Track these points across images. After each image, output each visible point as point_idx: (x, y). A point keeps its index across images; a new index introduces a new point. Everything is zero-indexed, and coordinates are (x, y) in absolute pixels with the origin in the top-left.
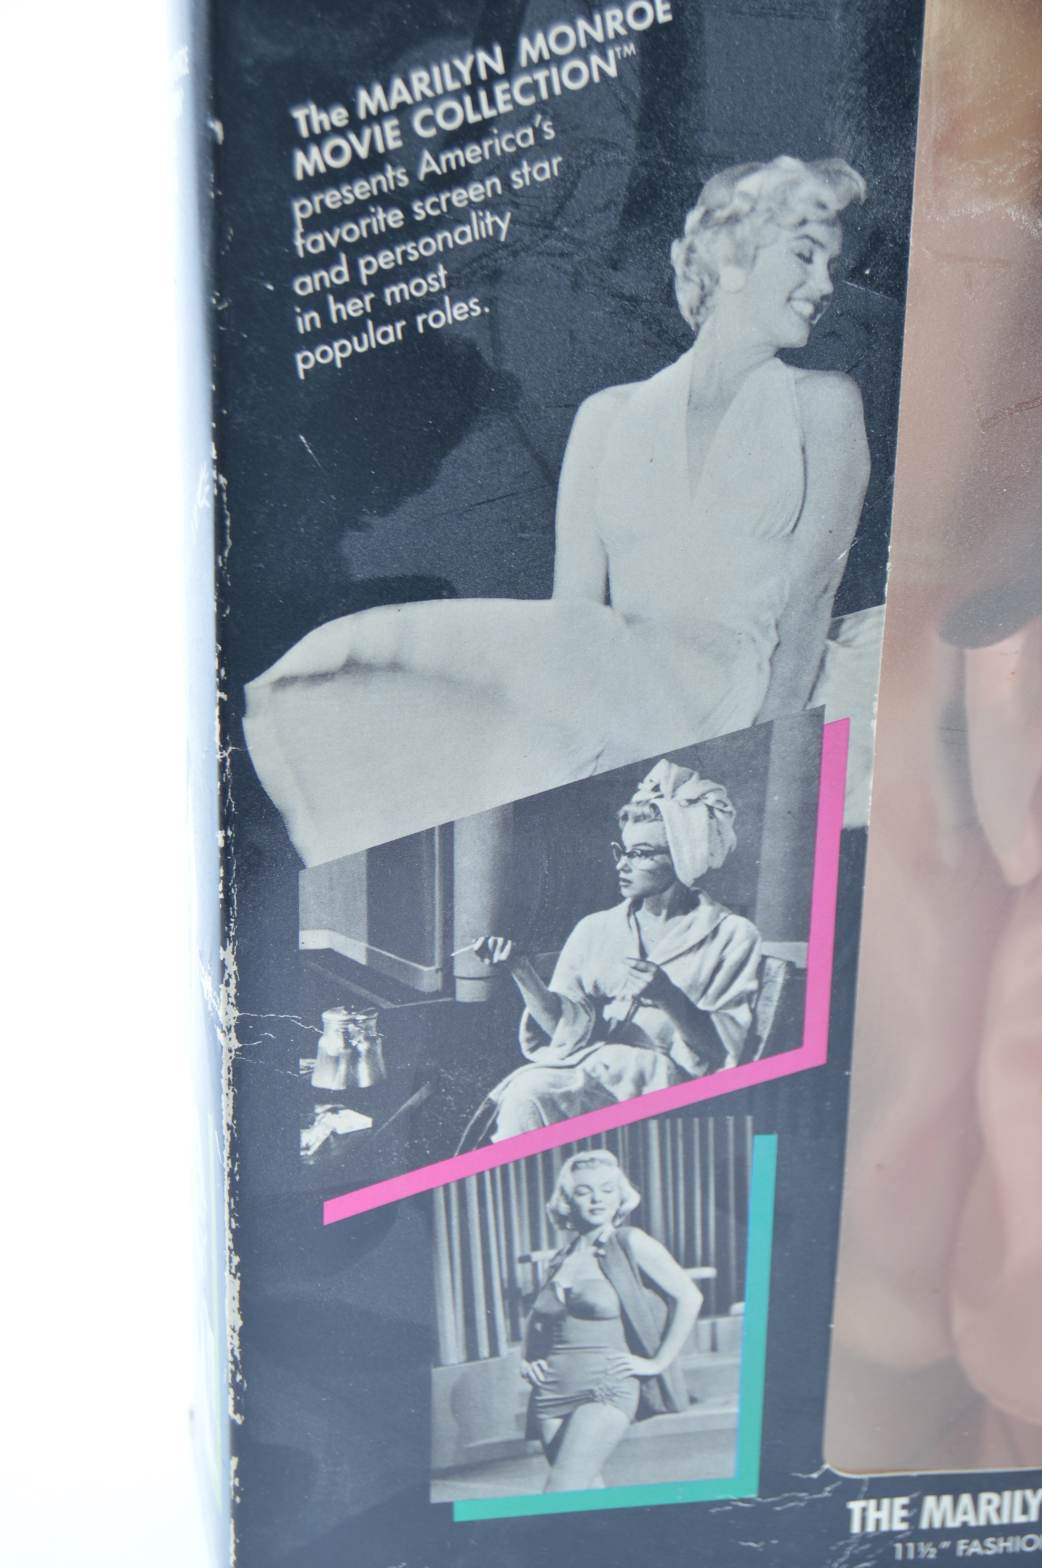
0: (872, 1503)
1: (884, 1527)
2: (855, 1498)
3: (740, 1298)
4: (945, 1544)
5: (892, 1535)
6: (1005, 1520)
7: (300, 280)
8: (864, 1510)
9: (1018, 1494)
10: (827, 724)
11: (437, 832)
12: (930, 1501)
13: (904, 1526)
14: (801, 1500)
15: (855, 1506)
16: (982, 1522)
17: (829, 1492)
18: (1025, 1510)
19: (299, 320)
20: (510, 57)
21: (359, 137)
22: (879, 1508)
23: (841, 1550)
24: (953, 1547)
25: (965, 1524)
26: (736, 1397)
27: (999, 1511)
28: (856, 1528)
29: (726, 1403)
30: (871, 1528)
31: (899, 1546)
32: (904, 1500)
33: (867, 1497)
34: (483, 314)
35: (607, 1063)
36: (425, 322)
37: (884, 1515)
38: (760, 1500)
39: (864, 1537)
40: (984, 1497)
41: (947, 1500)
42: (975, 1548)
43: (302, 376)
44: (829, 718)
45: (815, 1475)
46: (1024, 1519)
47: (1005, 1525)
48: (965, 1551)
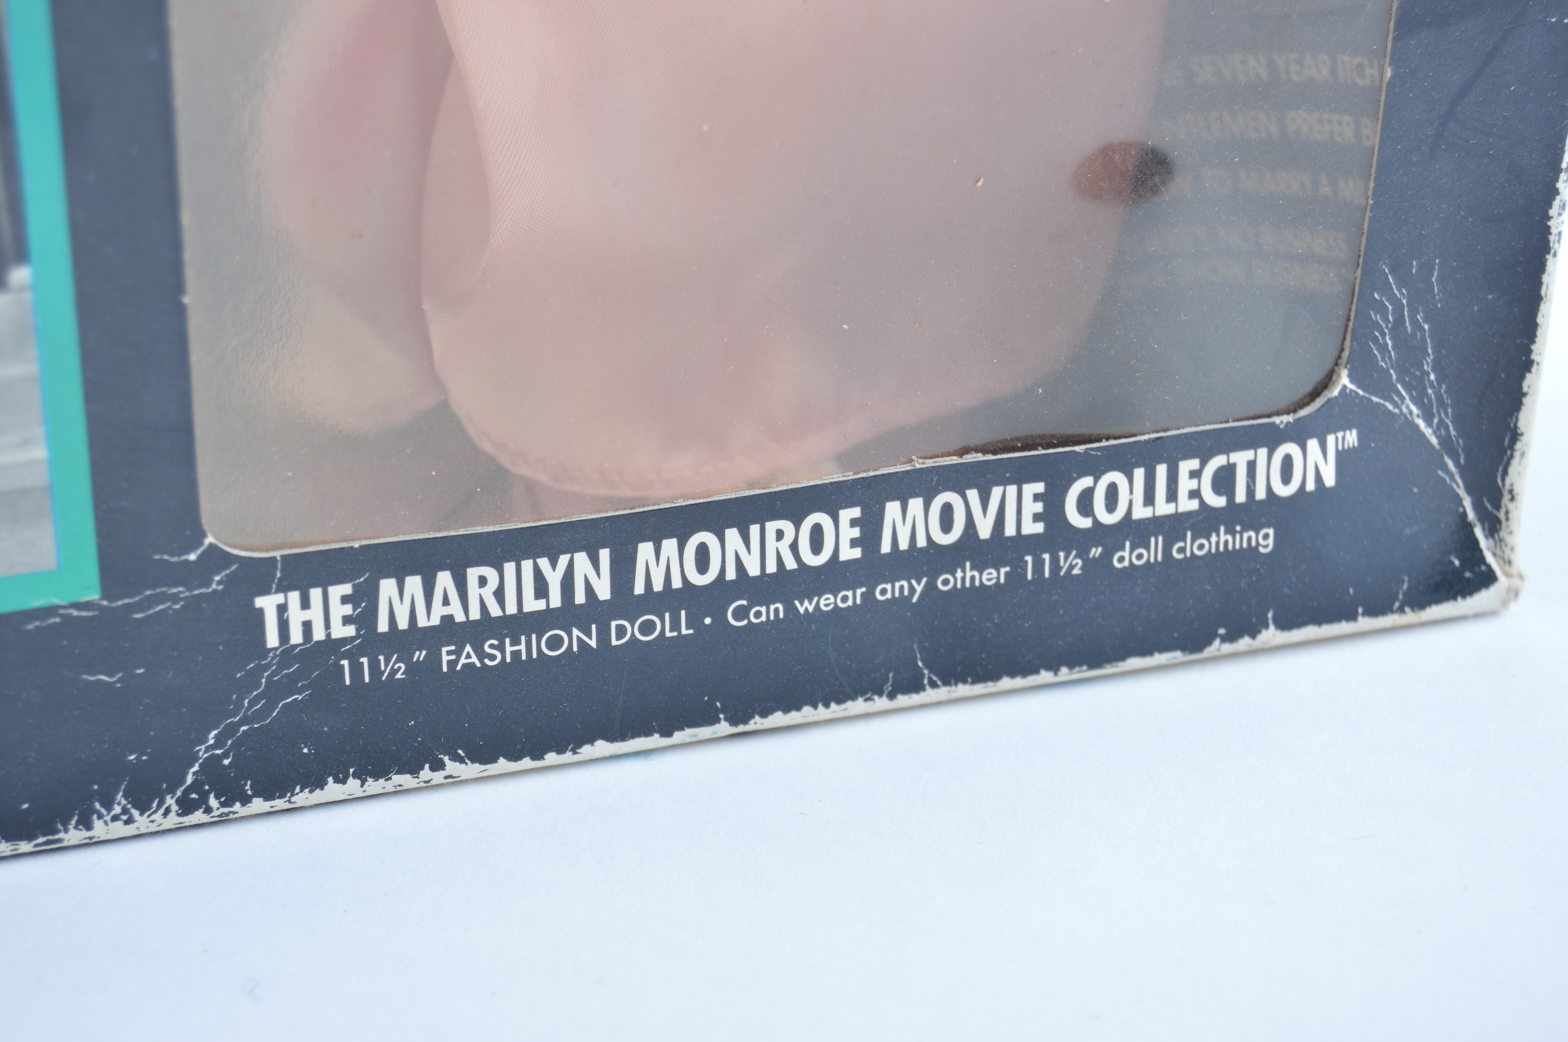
0: (294, 597)
1: (319, 634)
2: (266, 591)
3: (21, 255)
4: (420, 655)
5: (332, 645)
6: (511, 609)
8: (282, 609)
9: (527, 566)
12: (387, 587)
13: (350, 631)
14: (175, 598)
15: (268, 603)
16: (475, 614)
17: (219, 583)
18: (541, 590)
22: (305, 604)
23: (253, 678)
24: (434, 658)
25: (448, 620)
26: (39, 431)
27: (499, 595)
28: (272, 640)
29: (25, 443)
30: (296, 637)
31: (345, 663)
32: (347, 589)
33: (284, 588)
37: (315, 614)
38: (105, 603)
39: (287, 653)
40: (473, 574)
41: (414, 583)
42: (469, 657)
45: (192, 557)
46: (541, 605)
47: (512, 616)
48: (452, 664)
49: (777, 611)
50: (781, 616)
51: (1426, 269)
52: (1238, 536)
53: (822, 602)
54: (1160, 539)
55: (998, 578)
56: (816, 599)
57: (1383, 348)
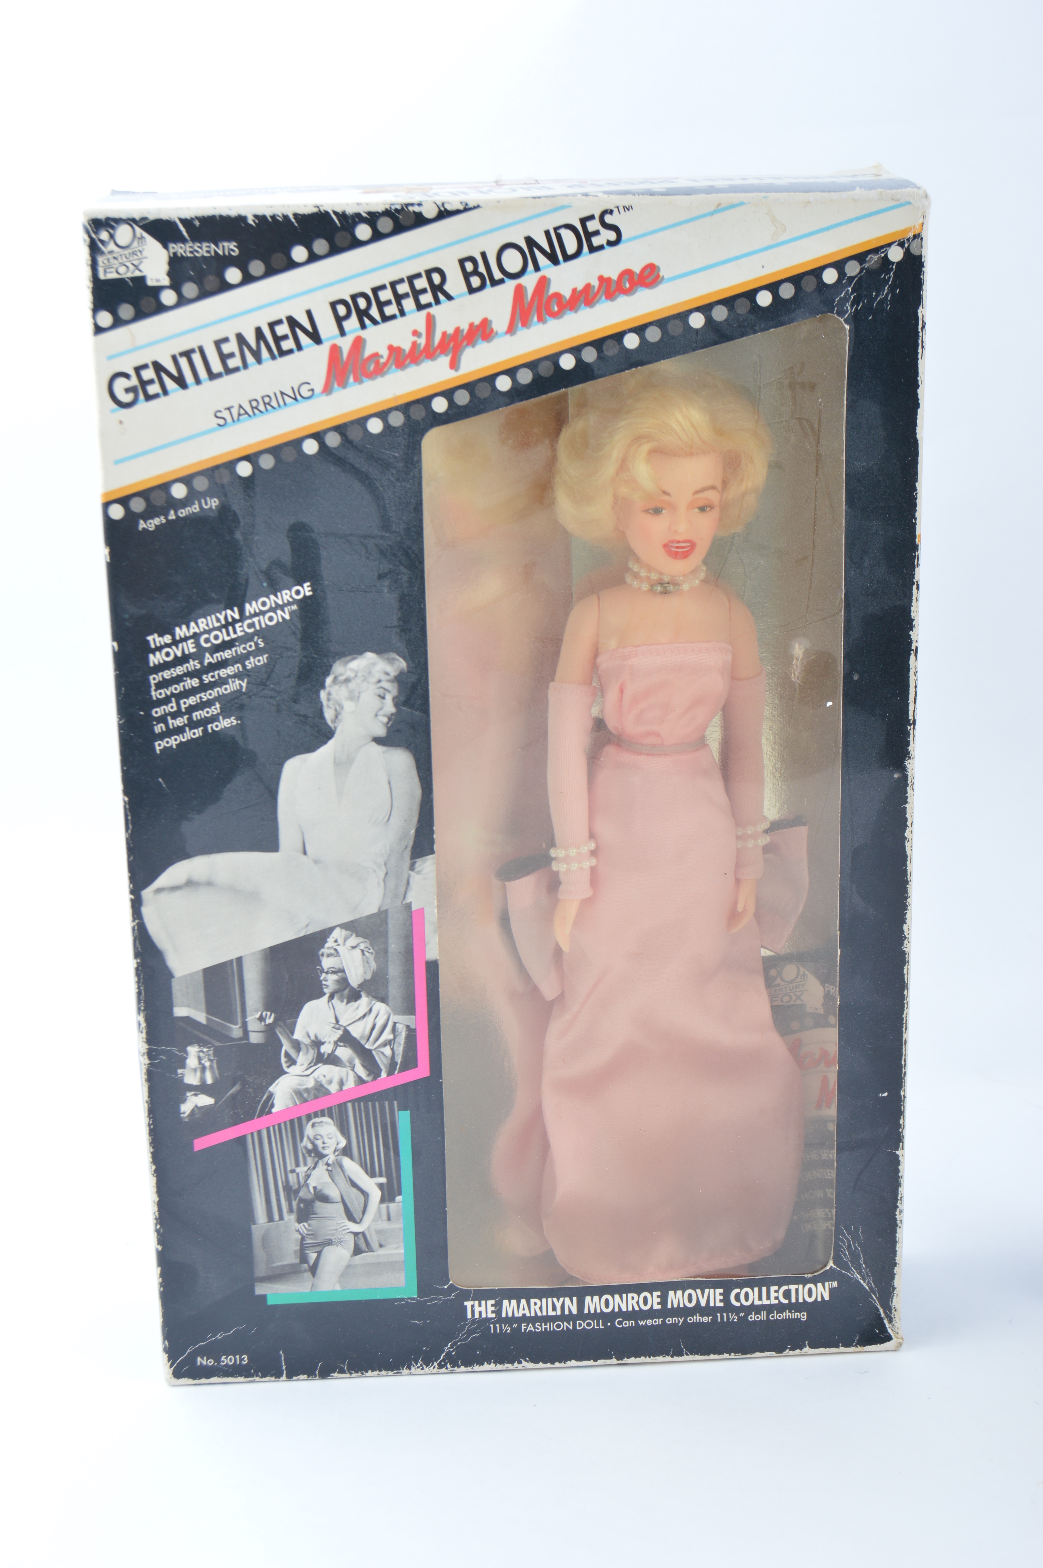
0: (477, 1303)
1: (484, 1316)
2: (468, 1300)
3: (400, 1194)
4: (515, 1326)
5: (487, 1320)
6: (544, 1314)
7: (155, 710)
8: (473, 1306)
9: (550, 1300)
10: (414, 911)
11: (234, 961)
12: (505, 1303)
13: (494, 1315)
14: (440, 1299)
15: (469, 1304)
16: (533, 1314)
17: (453, 1296)
18: (554, 1309)
19: (155, 727)
20: (242, 612)
21: (177, 647)
22: (480, 1305)
23: (463, 1327)
24: (520, 1327)
25: (524, 1315)
26: (402, 1244)
27: (541, 1308)
28: (469, 1316)
29: (398, 1248)
30: (477, 1316)
31: (492, 1325)
32: (493, 1302)
33: (473, 1300)
34: (237, 724)
35: (325, 1074)
36: (212, 728)
37: (483, 1309)
38: (419, 1299)
39: (474, 1321)
40: (532, 1301)
41: (514, 1302)
42: (531, 1328)
43: (158, 752)
44: (414, 908)
45: (446, 1287)
46: (554, 1313)
47: (544, 1316)
48: (525, 1330)
49: (632, 1323)
50: (634, 1325)
51: (857, 1229)
52: (793, 1314)
53: (648, 1322)
54: (765, 1312)
55: (708, 1320)
56: (645, 1321)
57: (845, 1254)
